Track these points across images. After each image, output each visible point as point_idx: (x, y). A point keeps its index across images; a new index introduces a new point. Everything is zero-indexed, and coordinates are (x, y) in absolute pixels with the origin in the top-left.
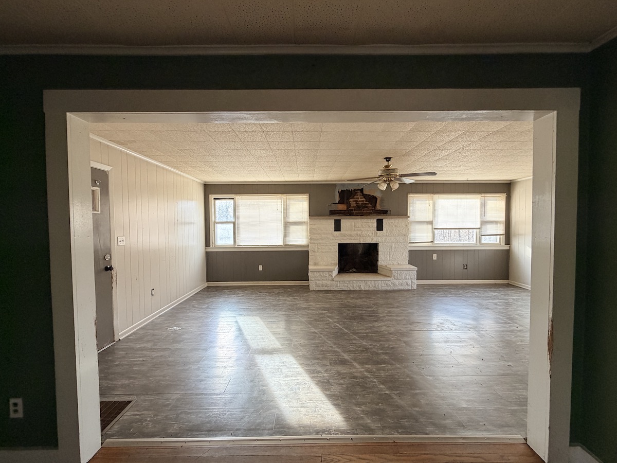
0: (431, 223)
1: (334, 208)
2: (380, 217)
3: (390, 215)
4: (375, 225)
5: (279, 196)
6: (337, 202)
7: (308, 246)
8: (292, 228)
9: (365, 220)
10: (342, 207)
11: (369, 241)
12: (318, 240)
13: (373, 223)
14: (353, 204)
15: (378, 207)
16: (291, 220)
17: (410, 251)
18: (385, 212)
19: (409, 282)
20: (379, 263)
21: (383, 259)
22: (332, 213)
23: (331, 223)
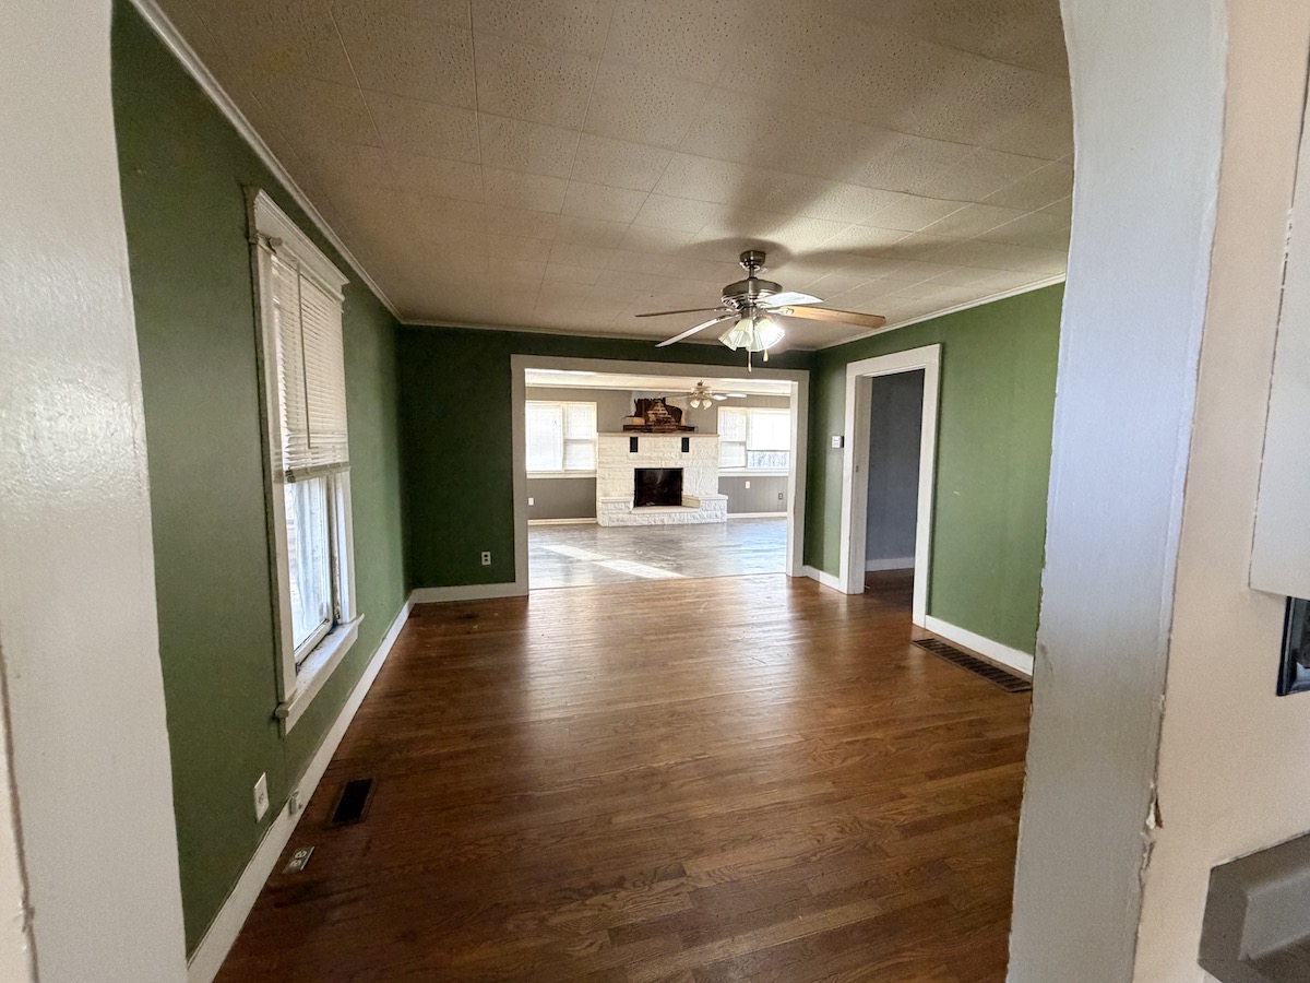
0: (744, 444)
1: (629, 422)
2: (686, 435)
3: (697, 432)
4: (680, 445)
5: (558, 403)
6: (633, 414)
7: (595, 472)
8: (573, 448)
9: (668, 439)
10: (639, 421)
11: (672, 465)
12: (608, 463)
13: (676, 441)
14: (652, 417)
15: (683, 422)
16: (573, 437)
17: (719, 478)
18: (691, 429)
19: (719, 513)
20: (684, 493)
21: (688, 488)
22: (627, 428)
23: (625, 441)
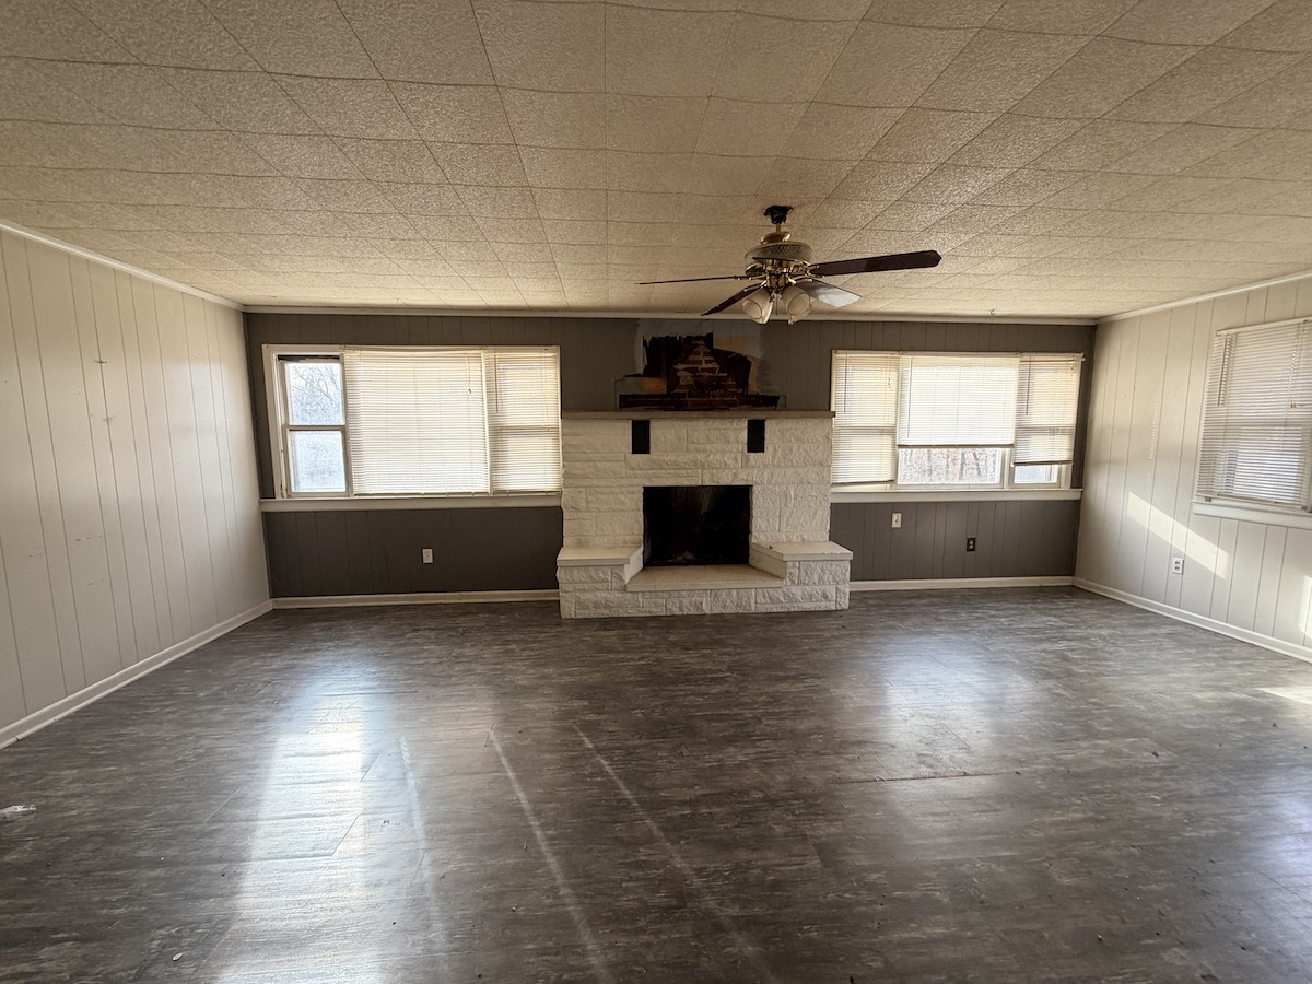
0: (890, 431)
1: (632, 387)
2: (757, 415)
3: (785, 408)
4: (744, 435)
5: (474, 352)
6: (641, 371)
7: (558, 494)
8: (513, 445)
9: (717, 423)
10: (654, 386)
11: (726, 479)
12: (585, 477)
13: (739, 431)
14: (685, 377)
15: (754, 387)
16: (510, 422)
17: (835, 508)
18: (770, 402)
19: (831, 591)
20: (754, 539)
21: (763, 529)
22: (627, 402)
23: (621, 433)
